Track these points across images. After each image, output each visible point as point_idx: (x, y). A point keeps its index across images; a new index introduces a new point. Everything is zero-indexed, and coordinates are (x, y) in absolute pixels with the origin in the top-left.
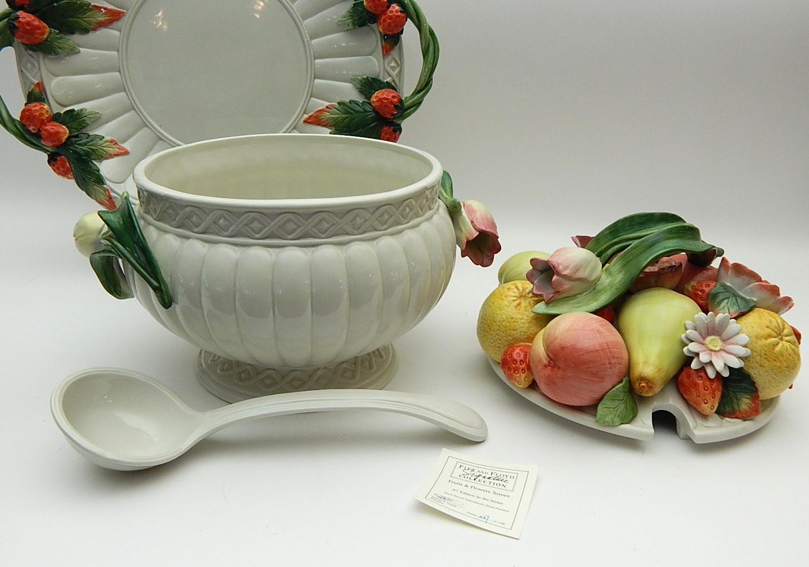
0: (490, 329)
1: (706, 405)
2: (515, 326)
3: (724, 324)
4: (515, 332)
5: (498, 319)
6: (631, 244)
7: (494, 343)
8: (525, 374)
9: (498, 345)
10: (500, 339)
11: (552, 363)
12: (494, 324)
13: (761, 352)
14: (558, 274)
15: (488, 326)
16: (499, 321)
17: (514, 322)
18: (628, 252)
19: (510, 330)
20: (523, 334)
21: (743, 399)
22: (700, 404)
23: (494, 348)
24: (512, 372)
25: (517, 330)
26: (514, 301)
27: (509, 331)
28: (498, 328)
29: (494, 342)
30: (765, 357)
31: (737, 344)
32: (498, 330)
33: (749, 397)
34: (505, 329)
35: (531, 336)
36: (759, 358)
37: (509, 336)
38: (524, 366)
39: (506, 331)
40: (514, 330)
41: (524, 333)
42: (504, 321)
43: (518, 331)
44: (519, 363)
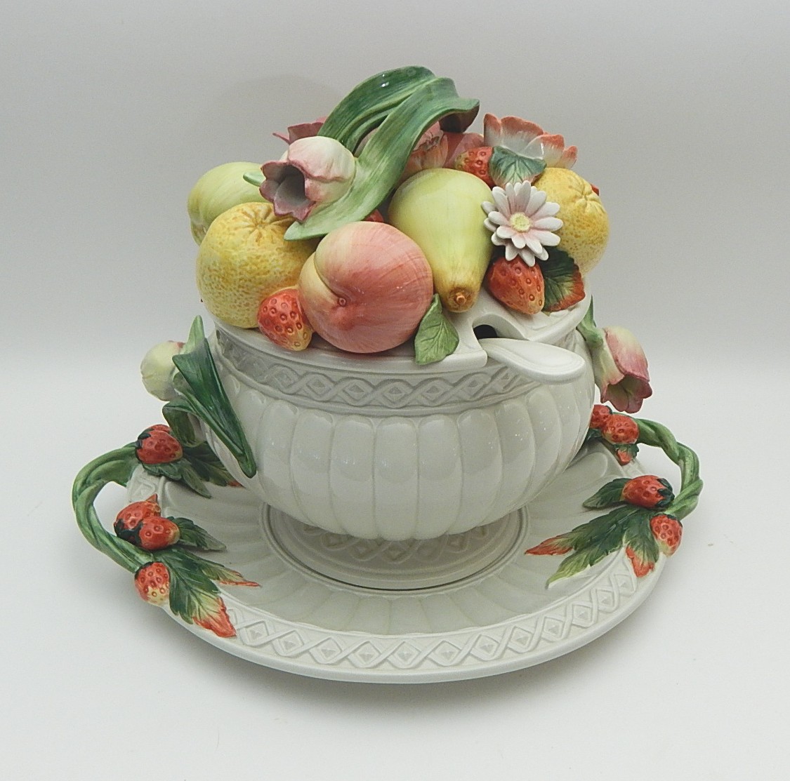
0: (227, 281)
1: (533, 302)
2: (265, 267)
3: (525, 195)
4: (268, 275)
5: (238, 265)
6: (386, 117)
7: (238, 301)
8: (302, 329)
9: (246, 302)
10: (247, 293)
11: (342, 301)
12: (233, 272)
13: (573, 220)
14: (310, 177)
15: (223, 278)
16: (240, 267)
17: (262, 261)
18: (385, 127)
19: (258, 274)
20: (278, 275)
21: (565, 284)
22: (526, 303)
23: (238, 308)
24: (283, 332)
25: (269, 271)
26: (251, 232)
27: (257, 277)
28: (239, 277)
29: (239, 299)
30: (577, 224)
31: (548, 216)
32: (240, 280)
34: (252, 275)
35: (291, 275)
36: (572, 227)
37: (260, 283)
38: (297, 318)
39: (254, 277)
40: (265, 274)
41: (280, 273)
42: (247, 265)
43: (272, 273)
44: (289, 316)
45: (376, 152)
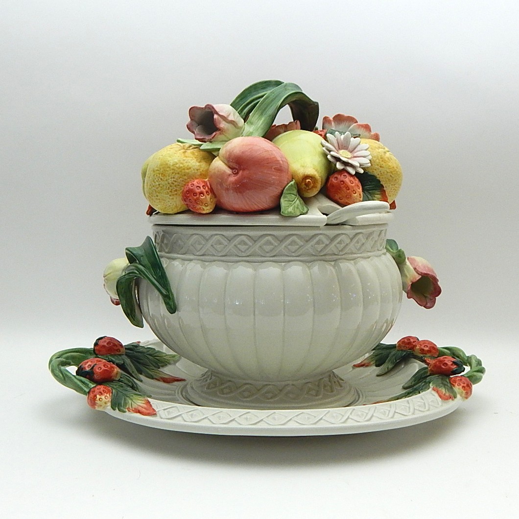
0: (164, 175)
1: (355, 195)
2: (188, 166)
3: (347, 140)
4: (190, 170)
5: (171, 164)
6: (265, 94)
7: (171, 188)
8: (209, 196)
9: (175, 188)
10: (175, 181)
11: (235, 171)
12: (168, 169)
13: (378, 157)
14: (217, 113)
15: (162, 174)
16: (173, 165)
17: (186, 162)
19: (184, 169)
20: (196, 171)
21: (376, 196)
22: (351, 195)
23: (170, 193)
24: (198, 196)
25: (190, 168)
26: (180, 150)
27: (183, 171)
28: (172, 171)
29: (171, 186)
30: (381, 160)
31: (362, 150)
32: (173, 173)
33: (380, 193)
34: (180, 170)
35: (204, 173)
36: (378, 161)
37: (185, 175)
38: (207, 188)
39: (181, 171)
40: (188, 169)
41: (197, 170)
42: (177, 164)
43: (192, 169)
44: (202, 188)
45: (257, 116)
